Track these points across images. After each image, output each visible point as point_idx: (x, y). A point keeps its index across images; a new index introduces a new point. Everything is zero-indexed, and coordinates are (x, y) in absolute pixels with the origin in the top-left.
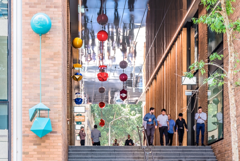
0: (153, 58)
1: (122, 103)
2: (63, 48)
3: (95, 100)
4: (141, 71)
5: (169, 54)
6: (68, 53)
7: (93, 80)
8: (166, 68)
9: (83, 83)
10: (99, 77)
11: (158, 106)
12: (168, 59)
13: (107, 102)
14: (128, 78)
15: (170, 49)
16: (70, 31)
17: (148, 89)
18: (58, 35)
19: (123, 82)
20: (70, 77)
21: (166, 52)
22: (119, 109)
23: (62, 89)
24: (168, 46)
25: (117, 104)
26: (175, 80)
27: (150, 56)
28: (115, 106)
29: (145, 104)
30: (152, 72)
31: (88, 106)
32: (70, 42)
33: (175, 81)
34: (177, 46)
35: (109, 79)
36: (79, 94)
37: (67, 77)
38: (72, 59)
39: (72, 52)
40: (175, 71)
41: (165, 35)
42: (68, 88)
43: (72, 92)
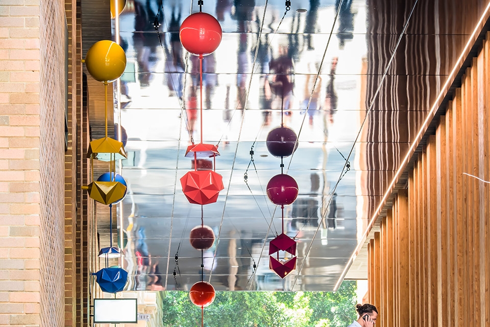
0: (396, 117)
1: (280, 287)
2: (46, 81)
3: (175, 274)
4: (348, 166)
5: (452, 99)
6: (69, 97)
7: (169, 200)
8: (443, 152)
9: (130, 212)
10: (187, 189)
11: (413, 299)
12: (451, 121)
13: (225, 282)
14: (300, 191)
15: (458, 82)
16: (78, 16)
17: (377, 235)
18: (25, 28)
19: (283, 208)
20: (78, 187)
21: (441, 92)
22: (271, 310)
23: (43, 234)
24: (450, 71)
25: (260, 289)
26: (475, 199)
27: (384, 111)
28: (254, 301)
29: (367, 290)
30: (390, 170)
31: (151, 297)
32: (78, 57)
33: (479, 202)
34: (484, 70)
35: (227, 197)
36: (114, 251)
37: (62, 188)
38: (85, 120)
39: (85, 94)
40: (478, 165)
41: (437, 31)
42: (67, 229)
43: (85, 243)
